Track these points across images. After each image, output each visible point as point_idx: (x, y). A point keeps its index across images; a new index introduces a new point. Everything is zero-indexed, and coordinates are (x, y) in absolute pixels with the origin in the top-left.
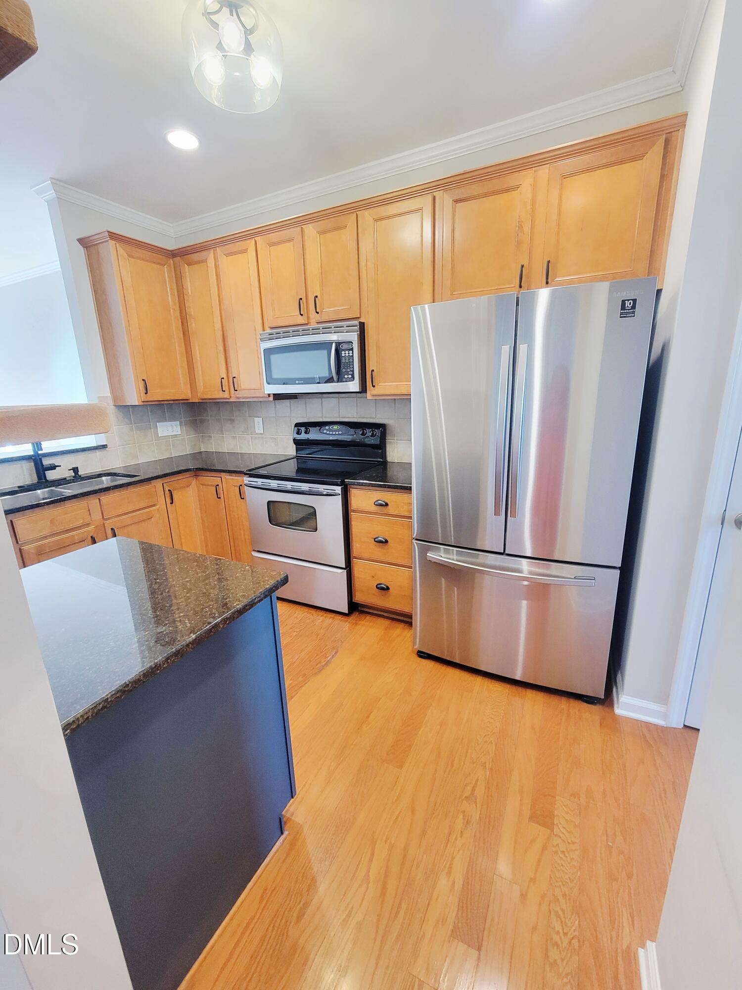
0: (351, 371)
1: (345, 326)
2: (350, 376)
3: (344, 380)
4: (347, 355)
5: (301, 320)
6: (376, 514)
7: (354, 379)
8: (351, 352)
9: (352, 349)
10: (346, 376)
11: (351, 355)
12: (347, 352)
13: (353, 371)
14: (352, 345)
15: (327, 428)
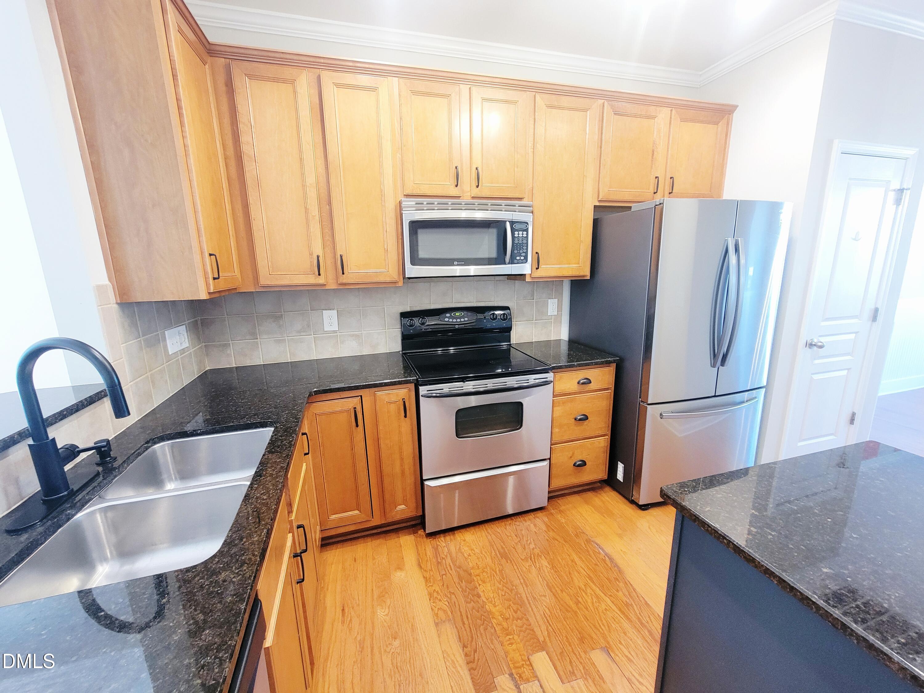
0: (524, 252)
1: (517, 205)
2: (522, 258)
3: (516, 261)
4: (520, 235)
5: (454, 192)
6: (580, 393)
7: (527, 261)
8: (525, 233)
9: (527, 230)
10: (518, 258)
11: (525, 235)
12: (520, 233)
13: (526, 253)
14: (527, 226)
15: (448, 315)
